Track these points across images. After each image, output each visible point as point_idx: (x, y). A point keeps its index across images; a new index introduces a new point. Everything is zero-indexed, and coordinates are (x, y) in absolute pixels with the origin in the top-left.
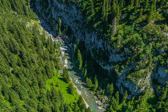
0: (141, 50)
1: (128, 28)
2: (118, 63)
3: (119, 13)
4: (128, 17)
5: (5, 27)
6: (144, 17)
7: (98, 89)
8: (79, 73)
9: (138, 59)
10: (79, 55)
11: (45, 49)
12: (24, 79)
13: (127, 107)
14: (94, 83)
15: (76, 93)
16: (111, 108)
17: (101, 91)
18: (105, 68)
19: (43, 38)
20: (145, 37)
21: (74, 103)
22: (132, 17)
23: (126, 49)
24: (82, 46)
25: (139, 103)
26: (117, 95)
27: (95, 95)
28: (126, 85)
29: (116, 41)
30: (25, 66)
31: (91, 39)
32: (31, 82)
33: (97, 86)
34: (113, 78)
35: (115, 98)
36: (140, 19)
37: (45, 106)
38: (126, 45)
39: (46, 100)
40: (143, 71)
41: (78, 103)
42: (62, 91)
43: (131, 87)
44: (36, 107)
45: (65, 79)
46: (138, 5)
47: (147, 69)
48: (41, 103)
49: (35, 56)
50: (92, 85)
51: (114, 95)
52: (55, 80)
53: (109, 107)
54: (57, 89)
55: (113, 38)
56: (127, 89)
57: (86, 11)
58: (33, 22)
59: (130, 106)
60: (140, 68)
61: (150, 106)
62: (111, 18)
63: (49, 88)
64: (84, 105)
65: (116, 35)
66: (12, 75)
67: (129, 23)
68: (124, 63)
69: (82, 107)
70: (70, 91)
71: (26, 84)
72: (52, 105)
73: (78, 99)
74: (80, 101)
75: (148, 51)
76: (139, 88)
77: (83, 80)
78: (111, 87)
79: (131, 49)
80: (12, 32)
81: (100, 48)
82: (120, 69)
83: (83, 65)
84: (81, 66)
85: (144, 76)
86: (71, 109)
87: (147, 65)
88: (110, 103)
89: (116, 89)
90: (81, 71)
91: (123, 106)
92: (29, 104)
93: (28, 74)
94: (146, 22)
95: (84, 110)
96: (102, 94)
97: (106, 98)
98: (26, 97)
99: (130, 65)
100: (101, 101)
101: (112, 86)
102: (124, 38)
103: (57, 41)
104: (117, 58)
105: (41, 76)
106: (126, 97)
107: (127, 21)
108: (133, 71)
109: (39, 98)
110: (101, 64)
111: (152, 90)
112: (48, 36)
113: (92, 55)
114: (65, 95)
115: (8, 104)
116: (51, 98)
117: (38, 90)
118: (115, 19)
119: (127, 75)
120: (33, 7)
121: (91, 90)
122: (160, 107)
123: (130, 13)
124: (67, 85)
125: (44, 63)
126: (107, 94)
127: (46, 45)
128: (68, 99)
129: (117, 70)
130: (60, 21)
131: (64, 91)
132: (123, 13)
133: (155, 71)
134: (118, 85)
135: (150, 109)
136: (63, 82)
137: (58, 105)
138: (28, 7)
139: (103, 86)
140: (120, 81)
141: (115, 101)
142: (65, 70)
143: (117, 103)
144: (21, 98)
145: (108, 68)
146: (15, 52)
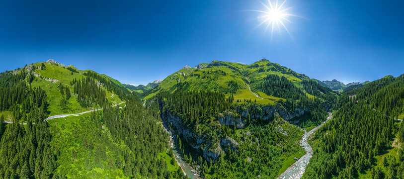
0: (211, 134)
1: (203, 125)
2: (202, 143)
3: (198, 120)
4: (202, 121)
5: (148, 122)
6: (209, 120)
7: (192, 161)
8: (179, 152)
9: (211, 139)
10: (180, 141)
11: (162, 135)
12: (147, 148)
13: (214, 168)
14: (189, 158)
15: (177, 165)
16: (204, 173)
17: (195, 162)
18: (195, 147)
19: (162, 130)
20: (211, 128)
21: (175, 172)
22: (203, 121)
23: (204, 136)
24: (181, 136)
25: (220, 162)
26: (206, 163)
27: (191, 166)
28: (209, 155)
29: (199, 132)
30: (150, 142)
31: (186, 132)
32: (150, 151)
33: (191, 160)
34: (201, 153)
35: (205, 165)
36: (207, 121)
37: (153, 169)
38: (204, 133)
39: (155, 165)
40: (215, 144)
41: (178, 172)
42: (167, 162)
43: (212, 155)
44: (148, 166)
45: (170, 155)
46: (205, 115)
47: (217, 142)
48: (152, 165)
49: (156, 138)
50: (188, 159)
51: (203, 163)
52: (164, 154)
53: (202, 172)
54: (164, 160)
55: (197, 131)
56: (211, 157)
57: (183, 119)
58: (160, 122)
59: (215, 167)
60: (214, 143)
61: (227, 161)
62: (195, 122)
63: (159, 158)
64: (183, 173)
65: (198, 129)
66: (143, 144)
67: (203, 123)
68: (205, 143)
69: (181, 175)
70: (172, 163)
71: (148, 151)
72: (158, 169)
73: (178, 169)
74: (179, 171)
75: (215, 134)
76: (217, 154)
77: (182, 156)
78: (201, 159)
79: (207, 135)
80: (150, 124)
81: (191, 137)
82: (204, 146)
83: (182, 146)
84: (180, 147)
85: (217, 146)
86: (172, 176)
87: (216, 140)
88: (202, 170)
89: (204, 159)
90: (180, 150)
91: (211, 168)
92: (145, 163)
93: (150, 146)
94: (210, 121)
95: (182, 178)
96: (195, 164)
97: (199, 166)
98: (145, 158)
99: (208, 143)
100: (196, 169)
101: (201, 157)
102: (202, 130)
103: (169, 132)
104: (201, 141)
105: (156, 150)
106: (211, 162)
107: (202, 122)
108: (210, 146)
109: (152, 162)
110: (193, 146)
111: (223, 152)
112: (165, 129)
113: (187, 141)
114: (169, 165)
115: (135, 156)
116: (159, 164)
117: (152, 157)
118: (197, 122)
119: (208, 149)
120: (161, 116)
121: (187, 163)
122: (231, 158)
123: (202, 119)
124: (171, 159)
125: (160, 143)
126: (199, 164)
127: (163, 134)
128: (171, 168)
129: (202, 148)
130: (171, 123)
131: (168, 162)
132: (200, 119)
133: (221, 142)
134: (205, 156)
135: (227, 162)
136: (168, 156)
137: (163, 171)
138: (159, 116)
139: (195, 159)
140: (205, 153)
141: (205, 167)
142: (171, 149)
143: (207, 168)
144: (142, 157)
145: (197, 147)
146: (148, 134)
